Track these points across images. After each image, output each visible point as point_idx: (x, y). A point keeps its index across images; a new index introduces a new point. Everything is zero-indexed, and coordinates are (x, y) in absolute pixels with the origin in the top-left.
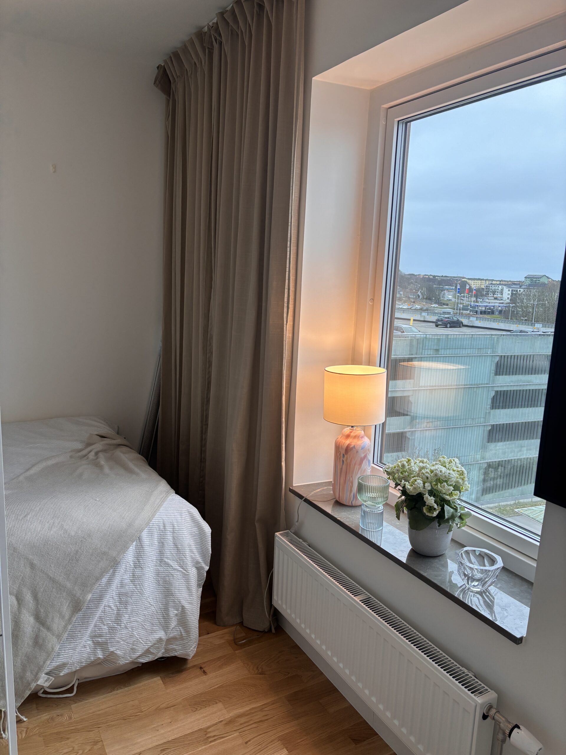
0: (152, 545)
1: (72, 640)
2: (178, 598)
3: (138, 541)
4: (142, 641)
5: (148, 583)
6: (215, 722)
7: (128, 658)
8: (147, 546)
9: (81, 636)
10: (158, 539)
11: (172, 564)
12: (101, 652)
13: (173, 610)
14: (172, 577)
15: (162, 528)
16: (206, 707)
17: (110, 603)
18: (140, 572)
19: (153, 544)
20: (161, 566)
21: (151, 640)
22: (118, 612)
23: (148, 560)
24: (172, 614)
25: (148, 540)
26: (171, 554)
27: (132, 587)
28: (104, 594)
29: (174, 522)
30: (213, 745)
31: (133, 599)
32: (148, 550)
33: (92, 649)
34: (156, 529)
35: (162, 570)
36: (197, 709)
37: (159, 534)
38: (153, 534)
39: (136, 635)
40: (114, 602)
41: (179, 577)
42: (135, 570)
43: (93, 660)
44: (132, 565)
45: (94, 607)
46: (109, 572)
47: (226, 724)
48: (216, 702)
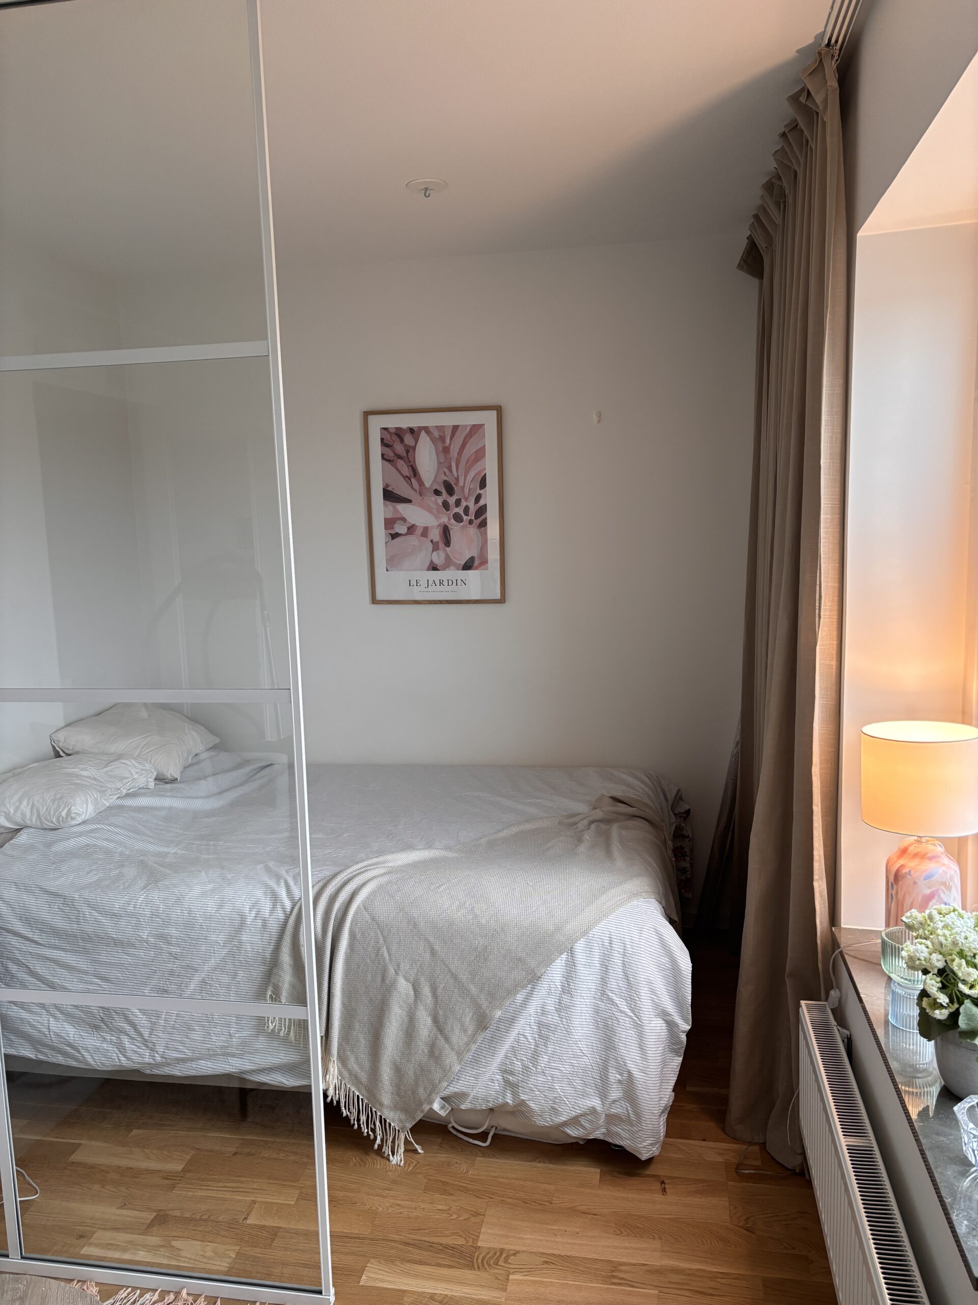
0: (589, 965)
1: (475, 1064)
2: (624, 1057)
3: (570, 954)
4: (567, 1102)
5: (581, 1020)
6: (635, 1262)
7: (548, 1119)
8: (581, 966)
9: (486, 1064)
10: (600, 960)
11: (617, 1002)
12: (511, 1095)
13: (614, 1072)
14: (616, 1022)
15: (607, 944)
16: (635, 1236)
17: (526, 1031)
18: (569, 1001)
19: (591, 964)
20: (602, 1001)
21: (581, 1106)
22: (536, 1048)
23: (581, 986)
24: (612, 1078)
25: (585, 957)
26: (618, 987)
27: (556, 1018)
28: (517, 1016)
29: (627, 940)
30: (613, 1289)
31: (556, 1036)
32: (582, 972)
33: (502, 1088)
34: (598, 944)
35: (603, 1007)
36: (622, 1233)
37: (602, 951)
38: (593, 950)
39: (559, 1090)
40: (532, 1032)
41: (627, 1025)
42: (563, 996)
43: (500, 1103)
44: (559, 987)
45: (504, 1030)
46: (527, 988)
47: (648, 1271)
48: (654, 1236)
